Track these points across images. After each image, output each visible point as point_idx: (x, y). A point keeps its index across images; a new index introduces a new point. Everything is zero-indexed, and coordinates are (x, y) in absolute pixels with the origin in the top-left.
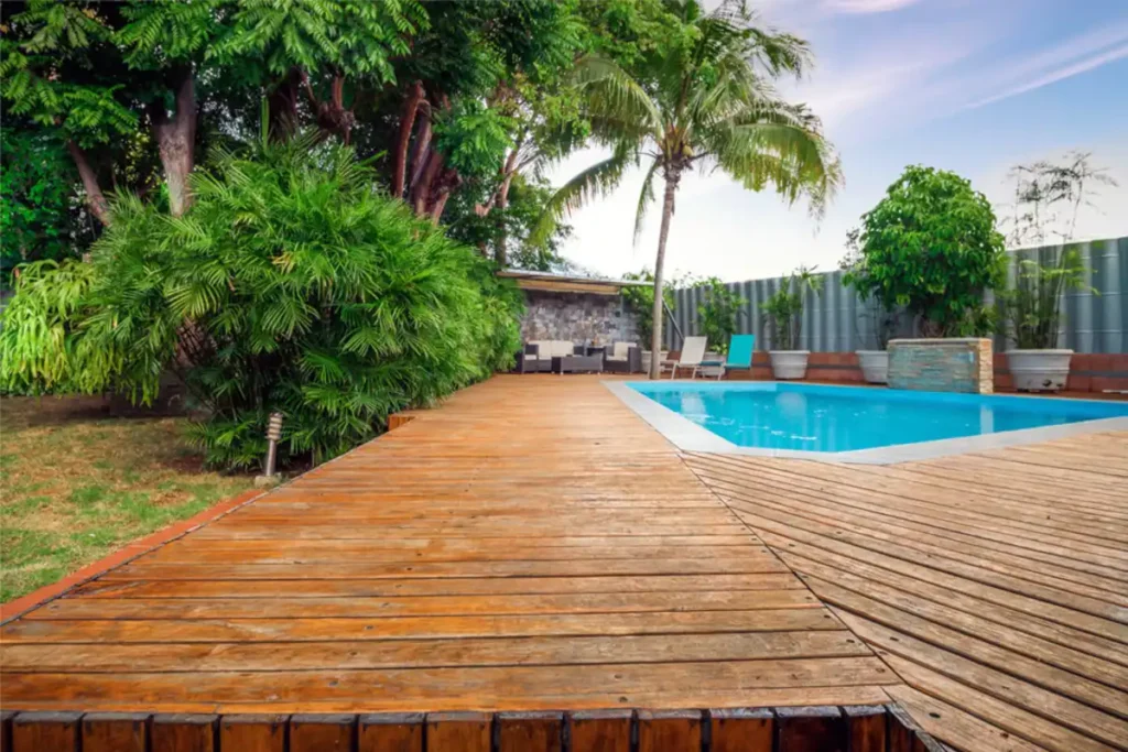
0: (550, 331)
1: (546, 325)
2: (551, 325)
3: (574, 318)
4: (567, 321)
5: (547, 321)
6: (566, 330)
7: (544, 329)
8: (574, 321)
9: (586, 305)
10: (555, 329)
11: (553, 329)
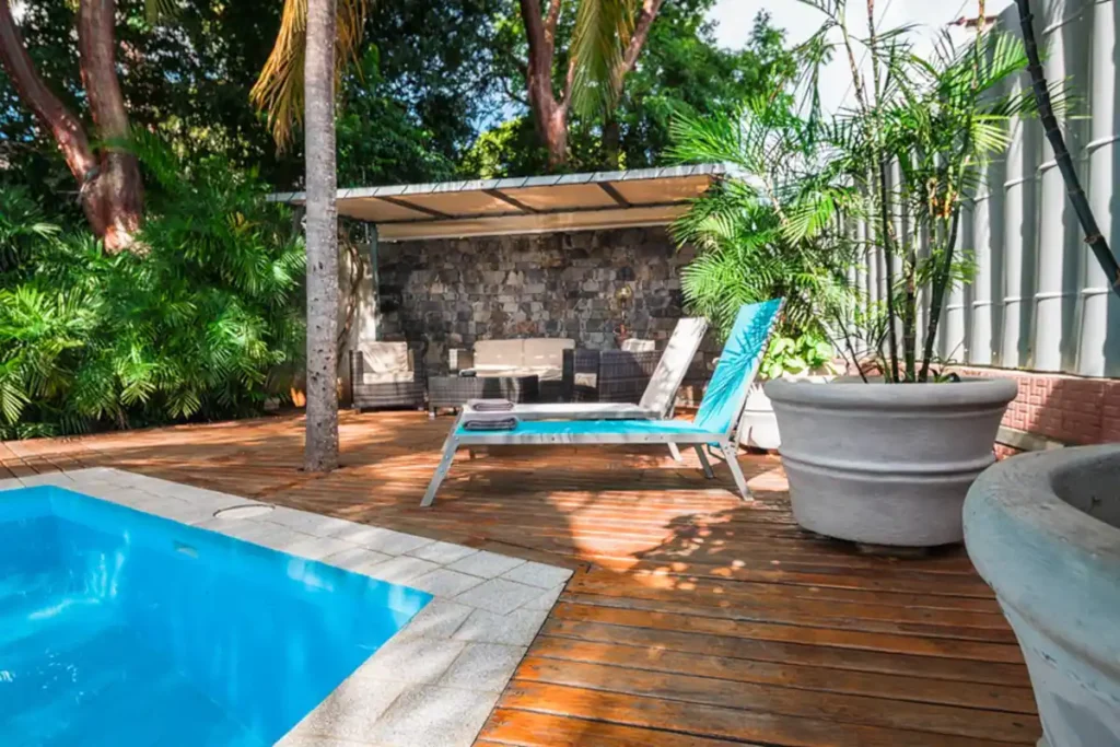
0: (535, 318)
1: (525, 307)
2: (536, 307)
3: (591, 286)
4: (574, 295)
5: (528, 299)
6: (572, 314)
7: (522, 316)
8: (593, 295)
9: (621, 255)
10: (546, 315)
11: (539, 314)
